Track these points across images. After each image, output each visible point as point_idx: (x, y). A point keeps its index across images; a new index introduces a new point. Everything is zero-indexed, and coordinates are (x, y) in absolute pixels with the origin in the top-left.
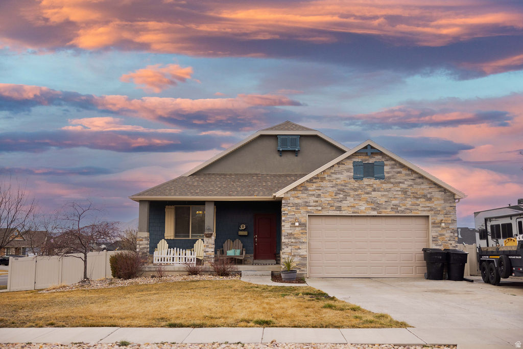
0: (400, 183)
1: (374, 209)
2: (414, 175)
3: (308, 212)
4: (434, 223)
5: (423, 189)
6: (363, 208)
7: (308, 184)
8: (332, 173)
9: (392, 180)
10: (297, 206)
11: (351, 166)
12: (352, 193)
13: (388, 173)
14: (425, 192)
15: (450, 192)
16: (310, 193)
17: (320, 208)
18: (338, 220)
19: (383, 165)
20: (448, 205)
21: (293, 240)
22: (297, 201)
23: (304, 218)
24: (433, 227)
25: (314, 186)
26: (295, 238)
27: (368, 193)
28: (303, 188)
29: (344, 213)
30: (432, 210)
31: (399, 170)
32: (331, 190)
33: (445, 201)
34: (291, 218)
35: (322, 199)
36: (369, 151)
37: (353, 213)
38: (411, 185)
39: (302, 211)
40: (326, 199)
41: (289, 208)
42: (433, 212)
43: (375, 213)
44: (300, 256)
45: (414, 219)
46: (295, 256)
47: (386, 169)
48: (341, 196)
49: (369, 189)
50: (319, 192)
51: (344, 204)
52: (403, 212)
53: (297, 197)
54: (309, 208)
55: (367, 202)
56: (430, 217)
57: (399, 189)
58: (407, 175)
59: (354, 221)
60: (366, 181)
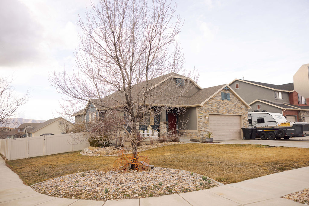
0: (234, 102)
1: (228, 112)
2: (238, 99)
3: (209, 113)
4: (243, 118)
5: (240, 105)
6: (225, 112)
7: (209, 101)
8: (216, 97)
9: (232, 101)
10: (205, 110)
11: (221, 94)
12: (222, 105)
13: (231, 98)
14: (241, 106)
15: (246, 106)
16: (210, 104)
17: (212, 111)
18: (219, 117)
19: (229, 95)
20: (246, 111)
21: (205, 125)
22: (206, 108)
23: (207, 114)
24: (243, 120)
25: (211, 101)
26: (205, 124)
27: (226, 106)
28: (207, 103)
29: (220, 114)
30: (242, 113)
31: (234, 97)
32: (215, 104)
33: (245, 110)
34: (204, 115)
35: (213, 108)
36: (226, 88)
37: (222, 113)
38: (237, 103)
39: (207, 112)
40: (214, 107)
41: (203, 111)
42: (242, 114)
43: (228, 114)
44: (207, 132)
45: (236, 116)
46: (206, 132)
47: (230, 96)
48: (219, 106)
49: (226, 104)
50: (212, 104)
51: (220, 110)
52: (235, 113)
53: (205, 106)
54: (209, 111)
55: (226, 109)
56: (242, 116)
57: (234, 104)
58: (236, 99)
59: (223, 117)
60: (226, 101)
